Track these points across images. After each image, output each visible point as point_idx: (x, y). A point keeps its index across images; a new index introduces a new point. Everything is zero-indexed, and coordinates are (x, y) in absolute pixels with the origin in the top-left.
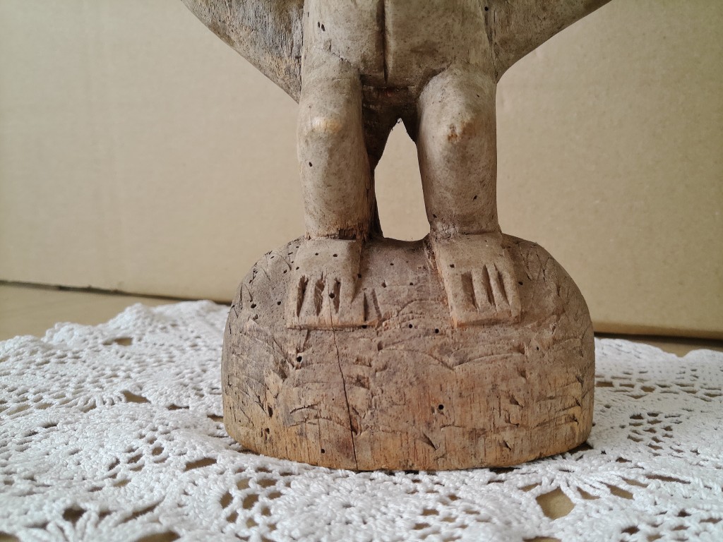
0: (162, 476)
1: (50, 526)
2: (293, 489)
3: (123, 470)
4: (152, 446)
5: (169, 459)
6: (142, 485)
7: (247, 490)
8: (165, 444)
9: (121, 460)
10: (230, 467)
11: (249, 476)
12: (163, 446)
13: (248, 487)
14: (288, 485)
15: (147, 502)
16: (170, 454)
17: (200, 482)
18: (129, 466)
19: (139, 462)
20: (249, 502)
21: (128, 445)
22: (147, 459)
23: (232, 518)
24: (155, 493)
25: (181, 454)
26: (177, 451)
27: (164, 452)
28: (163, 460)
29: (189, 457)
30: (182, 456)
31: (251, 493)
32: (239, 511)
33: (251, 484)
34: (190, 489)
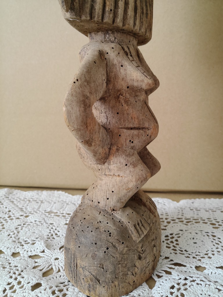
2: (70, 291)
3: (9, 293)
4: (17, 281)
5: (24, 286)
7: (56, 294)
8: (21, 280)
9: (7, 289)
10: (48, 287)
11: (55, 289)
12: (21, 281)
13: (56, 293)
14: (67, 290)
16: (24, 284)
17: (39, 295)
18: (11, 291)
19: (14, 289)
21: (7, 282)
22: (16, 287)
25: (28, 283)
26: (27, 282)
27: (22, 283)
28: (23, 287)
29: (32, 284)
30: (29, 284)
31: (57, 296)
33: (56, 292)
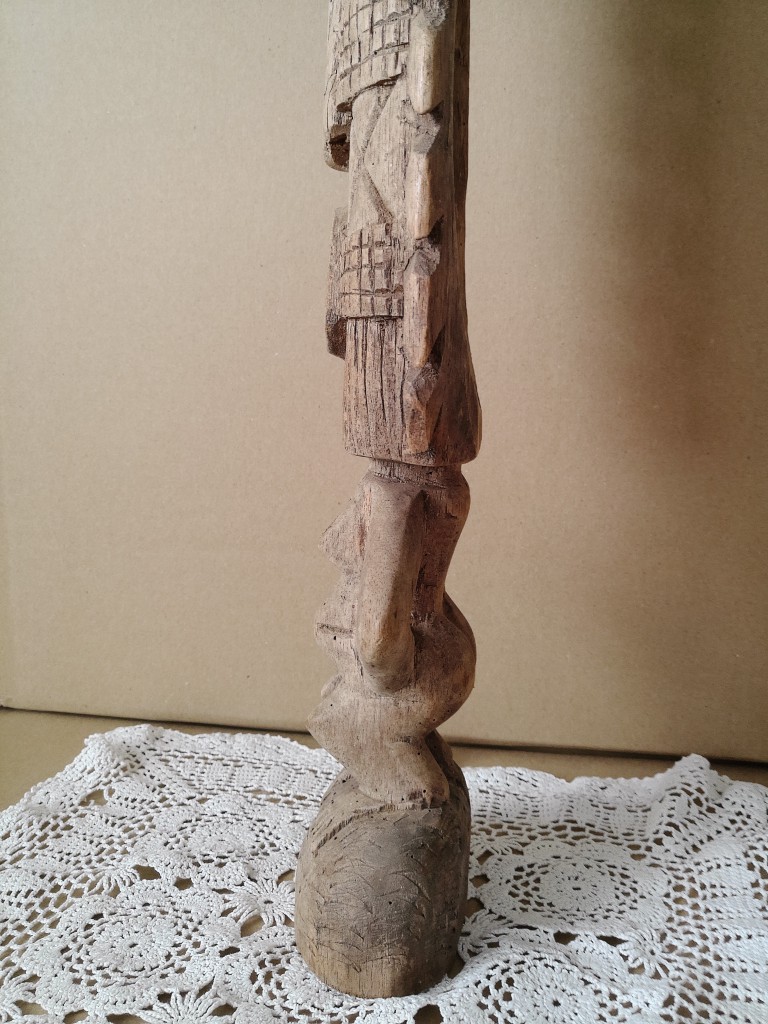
0: (207, 962)
1: (155, 1007)
3: (178, 961)
4: (191, 942)
5: (207, 950)
6: (196, 971)
7: (265, 968)
8: (200, 939)
9: (172, 953)
10: (251, 953)
11: (264, 957)
12: (198, 941)
13: (265, 966)
14: (288, 961)
15: (204, 982)
16: (206, 946)
17: (235, 964)
18: (180, 957)
19: (187, 955)
20: (268, 977)
21: (172, 941)
22: (191, 951)
23: (259, 991)
24: (207, 975)
25: (214, 945)
26: (211, 944)
27: (201, 945)
28: (203, 951)
29: (220, 947)
30: (215, 947)
31: (268, 971)
32: (263, 986)
33: (266, 963)
34: (229, 970)
